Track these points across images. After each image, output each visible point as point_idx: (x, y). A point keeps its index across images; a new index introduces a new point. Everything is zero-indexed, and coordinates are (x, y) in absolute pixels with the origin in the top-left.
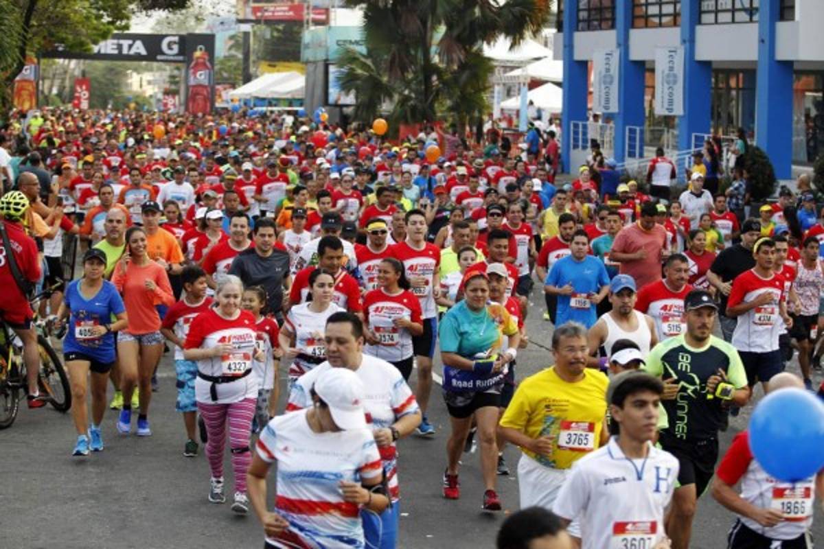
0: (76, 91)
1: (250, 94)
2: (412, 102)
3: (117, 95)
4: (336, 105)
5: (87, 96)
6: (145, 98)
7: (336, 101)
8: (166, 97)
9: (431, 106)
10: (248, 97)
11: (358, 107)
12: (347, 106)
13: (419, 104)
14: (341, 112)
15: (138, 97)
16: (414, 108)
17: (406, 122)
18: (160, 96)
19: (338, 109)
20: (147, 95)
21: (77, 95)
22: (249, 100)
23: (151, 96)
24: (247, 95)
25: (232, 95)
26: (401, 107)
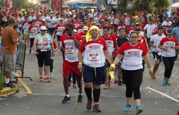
0: (8, 2)
1: (76, 2)
2: (140, 3)
3: (23, 4)
4: (110, 5)
5: (12, 3)
6: (33, 5)
7: (110, 4)
8: (42, 4)
9: (148, 4)
10: (75, 3)
11: (119, 5)
12: (114, 5)
13: (143, 4)
14: (112, 7)
15: (31, 4)
16: (141, 5)
17: (138, 10)
18: (39, 4)
19: (111, 6)
20: (34, 4)
21: (8, 3)
22: (75, 4)
23: (35, 5)
24: (74, 2)
25: (68, 2)
26: (136, 5)
